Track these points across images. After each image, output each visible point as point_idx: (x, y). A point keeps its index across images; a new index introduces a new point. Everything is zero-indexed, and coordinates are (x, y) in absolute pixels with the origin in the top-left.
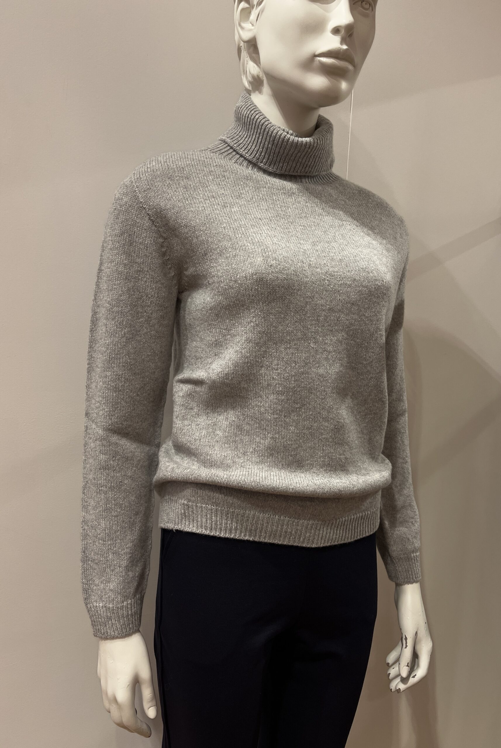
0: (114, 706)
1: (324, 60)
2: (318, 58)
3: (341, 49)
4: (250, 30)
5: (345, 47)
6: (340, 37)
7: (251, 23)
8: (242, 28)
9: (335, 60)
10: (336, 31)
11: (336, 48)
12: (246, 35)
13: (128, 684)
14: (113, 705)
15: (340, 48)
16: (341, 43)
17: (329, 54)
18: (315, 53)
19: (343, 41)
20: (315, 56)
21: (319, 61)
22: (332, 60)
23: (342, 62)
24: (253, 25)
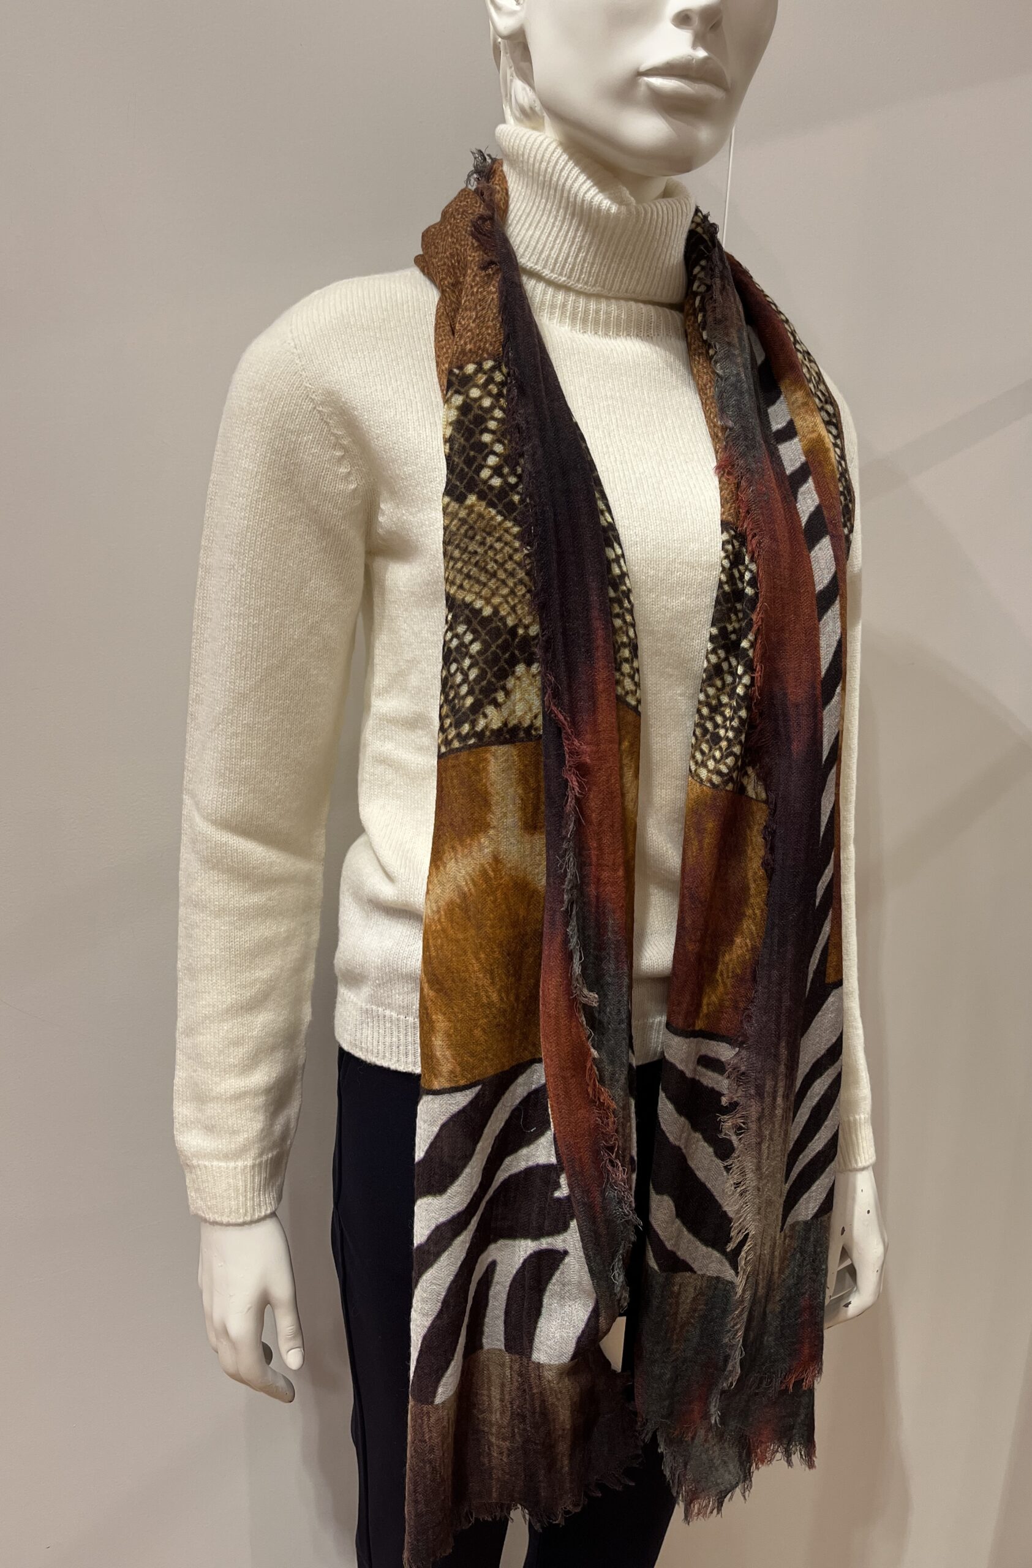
0: (225, 1343)
1: (657, 82)
2: (646, 79)
3: (691, 60)
4: (513, 13)
5: (701, 53)
6: (690, 32)
8: (498, 9)
9: (681, 82)
10: (683, 19)
11: (681, 57)
12: (506, 25)
13: (249, 1306)
14: (222, 1340)
15: (687, 56)
16: (694, 46)
17: (667, 70)
18: (639, 67)
19: (698, 40)
20: (641, 74)
21: (648, 86)
22: (673, 81)
23: (697, 86)
24: (518, 3)
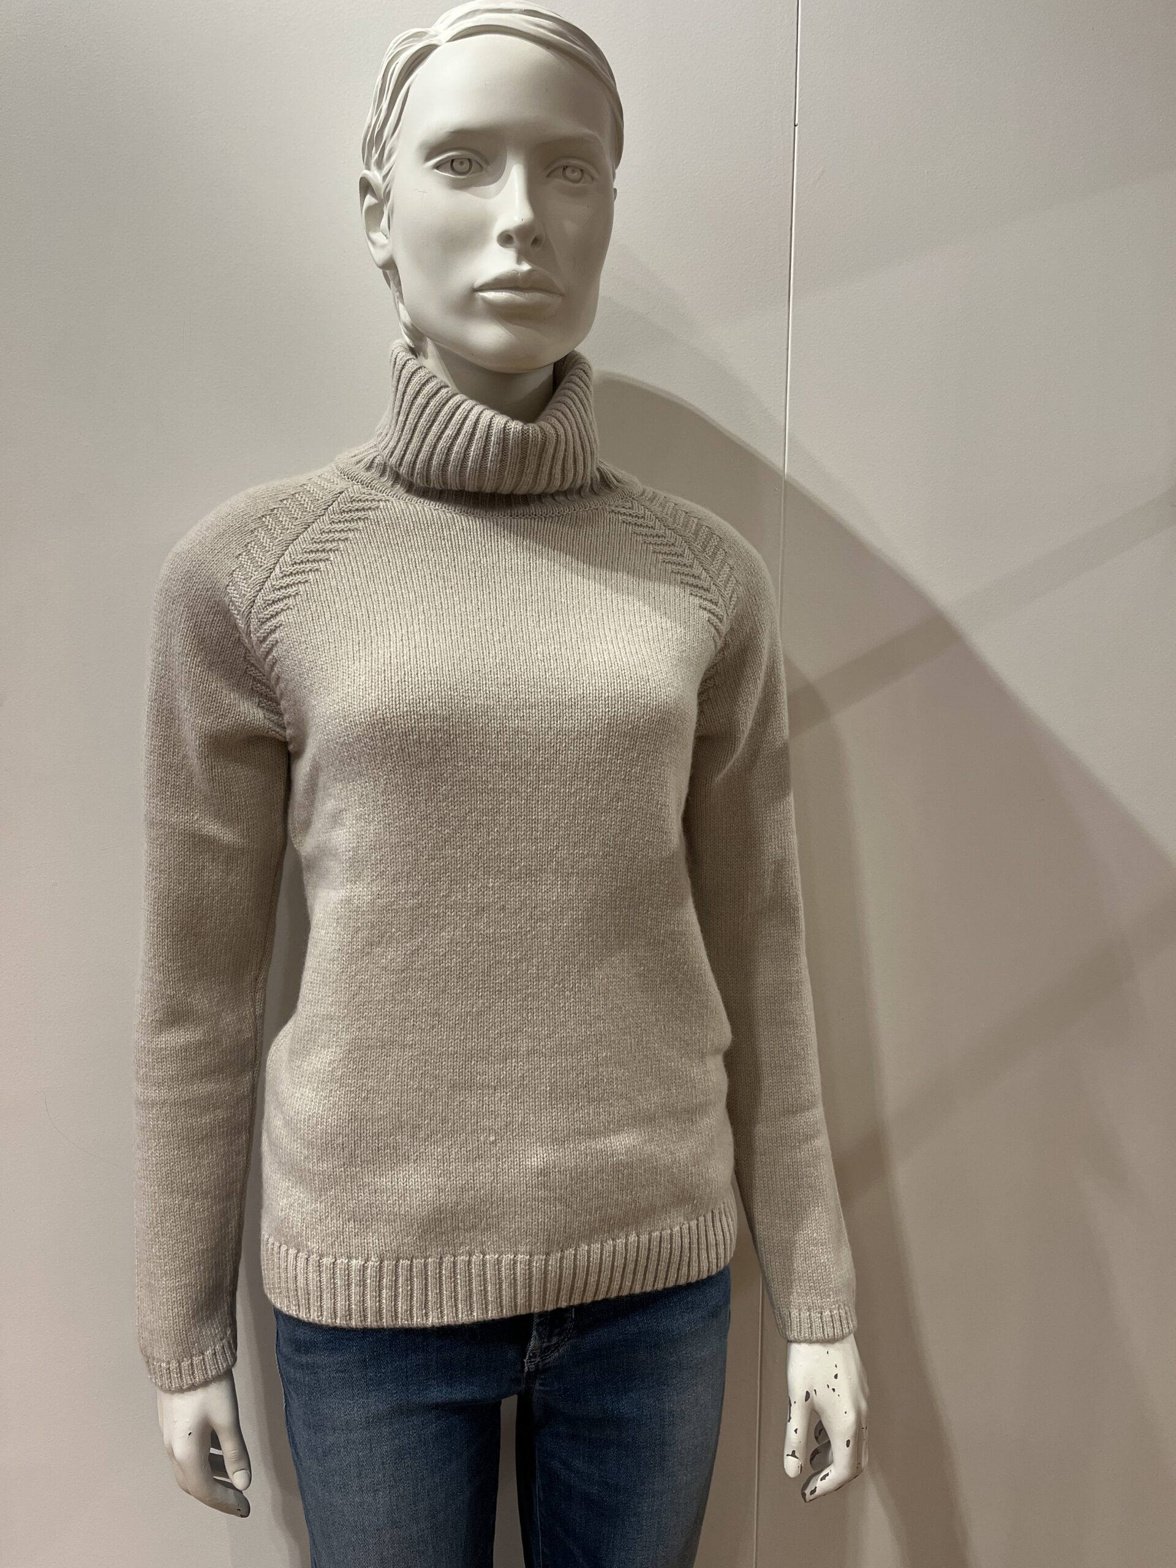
1: (491, 295)
2: (481, 294)
3: (518, 273)
4: (383, 246)
5: (525, 267)
6: (513, 249)
7: (383, 234)
8: (373, 243)
9: (512, 293)
10: (506, 239)
11: (508, 272)
12: (380, 256)
15: (514, 270)
16: (519, 261)
17: (497, 284)
18: (473, 284)
19: (521, 256)
20: (476, 290)
21: (484, 300)
22: (504, 293)
23: (527, 294)
24: (386, 236)
